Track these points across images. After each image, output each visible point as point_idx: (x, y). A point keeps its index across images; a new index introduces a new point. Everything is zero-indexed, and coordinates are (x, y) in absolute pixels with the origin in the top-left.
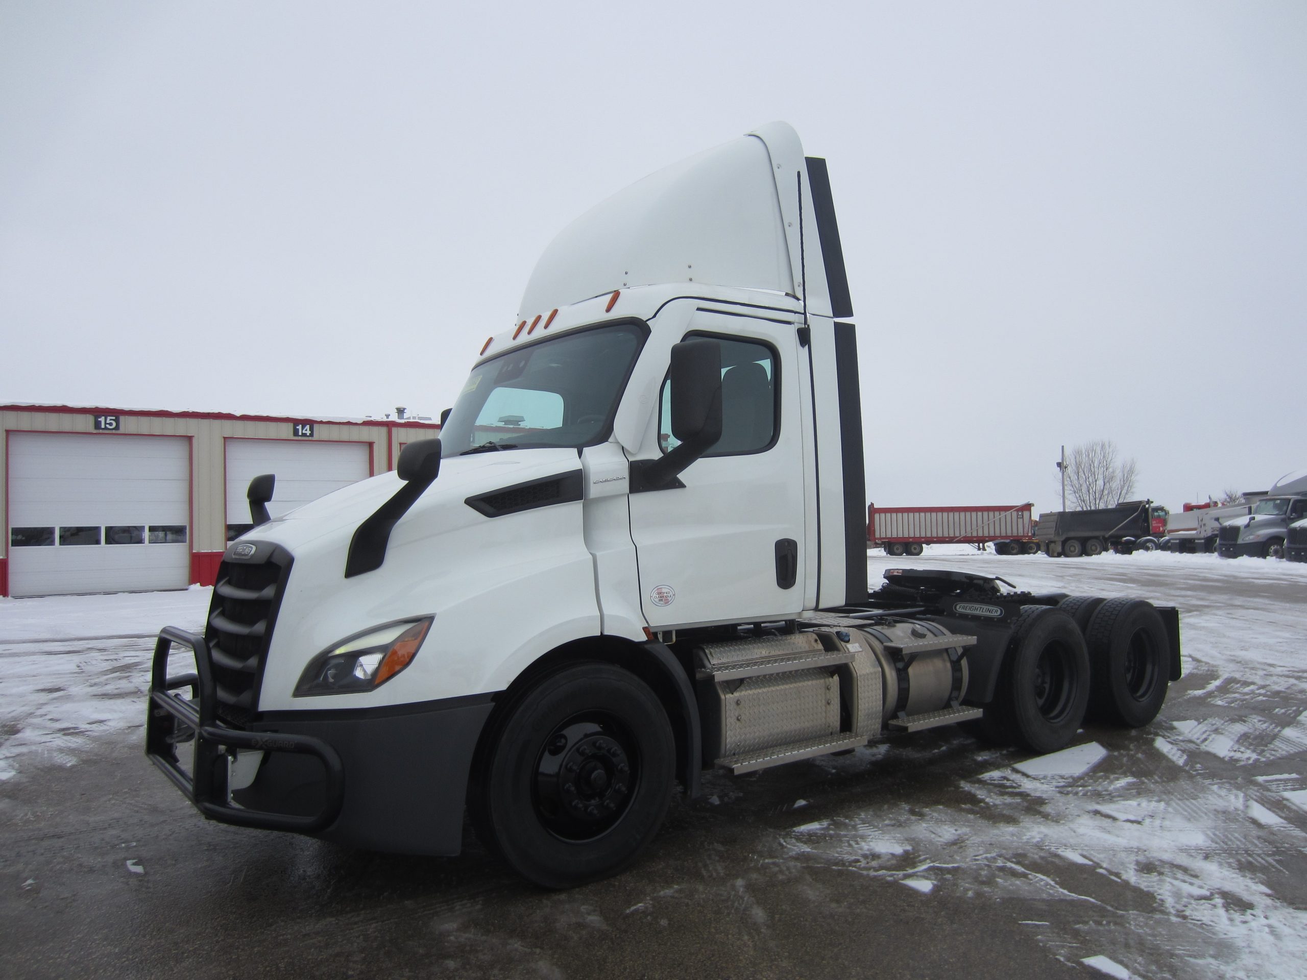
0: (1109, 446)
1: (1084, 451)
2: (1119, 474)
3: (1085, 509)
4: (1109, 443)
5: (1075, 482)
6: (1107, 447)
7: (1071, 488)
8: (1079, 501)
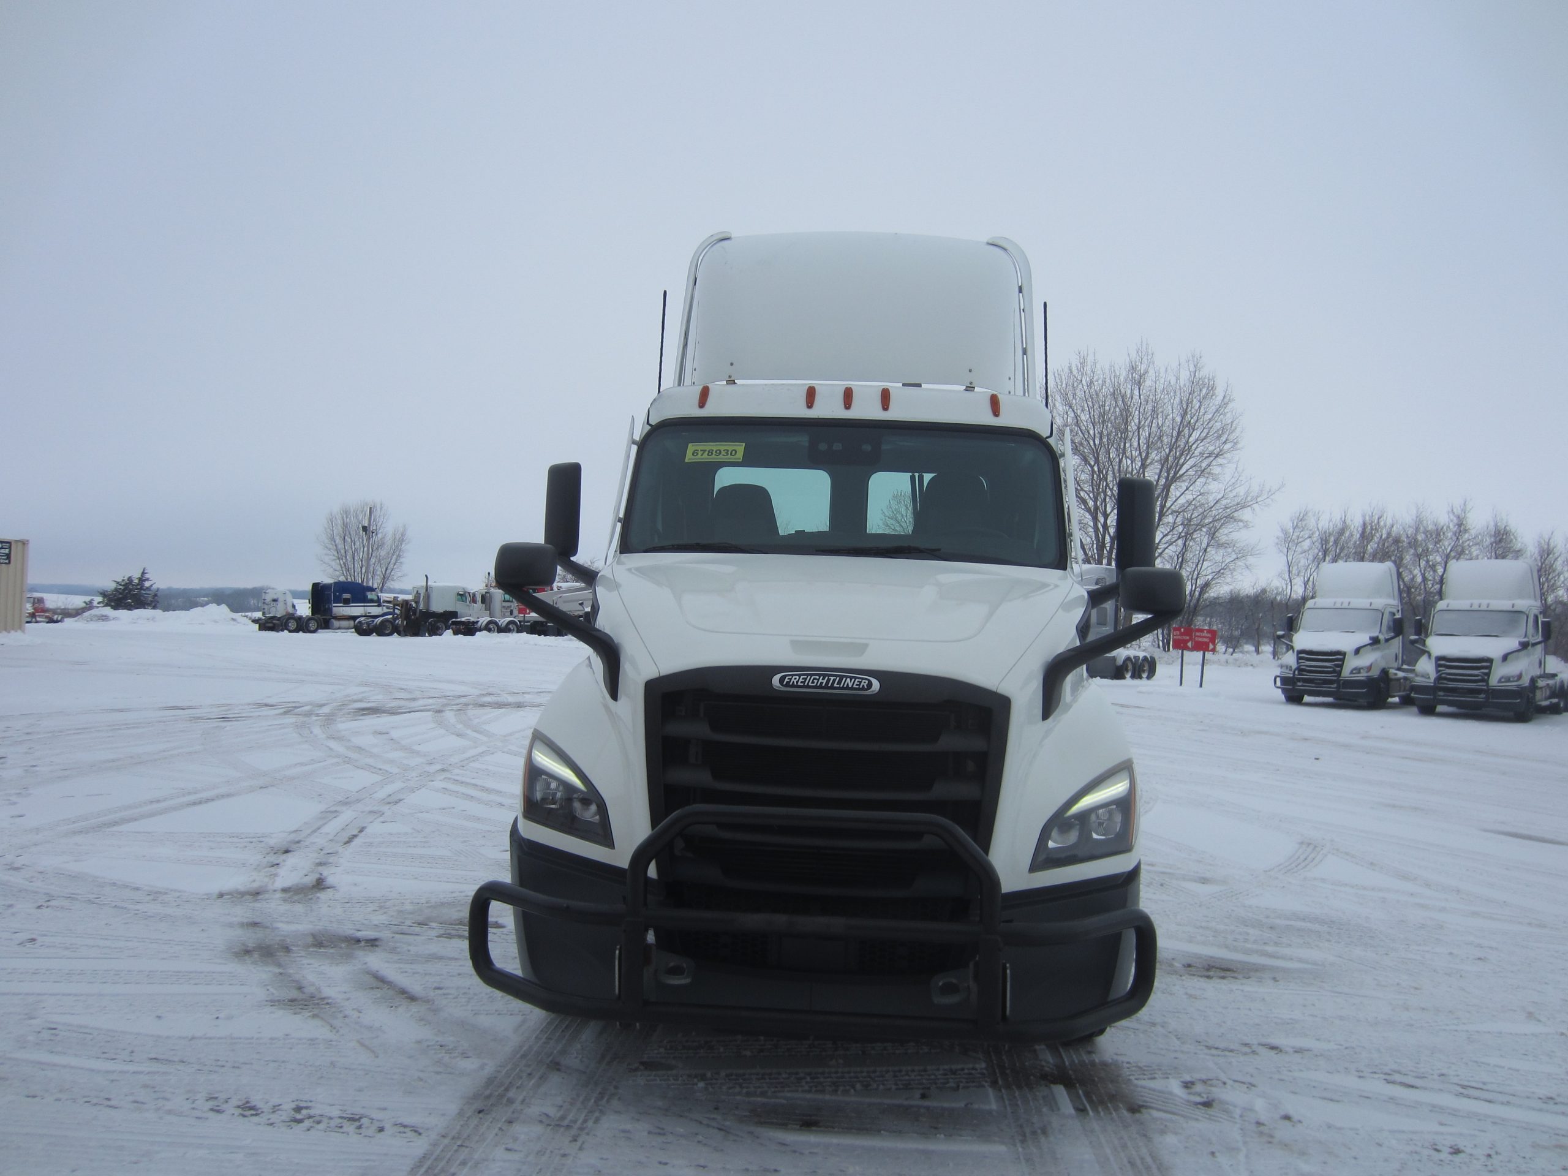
0: (381, 509)
1: (352, 511)
2: (388, 541)
3: (349, 580)
4: (381, 504)
5: (341, 546)
6: (379, 509)
7: (335, 553)
8: (344, 569)
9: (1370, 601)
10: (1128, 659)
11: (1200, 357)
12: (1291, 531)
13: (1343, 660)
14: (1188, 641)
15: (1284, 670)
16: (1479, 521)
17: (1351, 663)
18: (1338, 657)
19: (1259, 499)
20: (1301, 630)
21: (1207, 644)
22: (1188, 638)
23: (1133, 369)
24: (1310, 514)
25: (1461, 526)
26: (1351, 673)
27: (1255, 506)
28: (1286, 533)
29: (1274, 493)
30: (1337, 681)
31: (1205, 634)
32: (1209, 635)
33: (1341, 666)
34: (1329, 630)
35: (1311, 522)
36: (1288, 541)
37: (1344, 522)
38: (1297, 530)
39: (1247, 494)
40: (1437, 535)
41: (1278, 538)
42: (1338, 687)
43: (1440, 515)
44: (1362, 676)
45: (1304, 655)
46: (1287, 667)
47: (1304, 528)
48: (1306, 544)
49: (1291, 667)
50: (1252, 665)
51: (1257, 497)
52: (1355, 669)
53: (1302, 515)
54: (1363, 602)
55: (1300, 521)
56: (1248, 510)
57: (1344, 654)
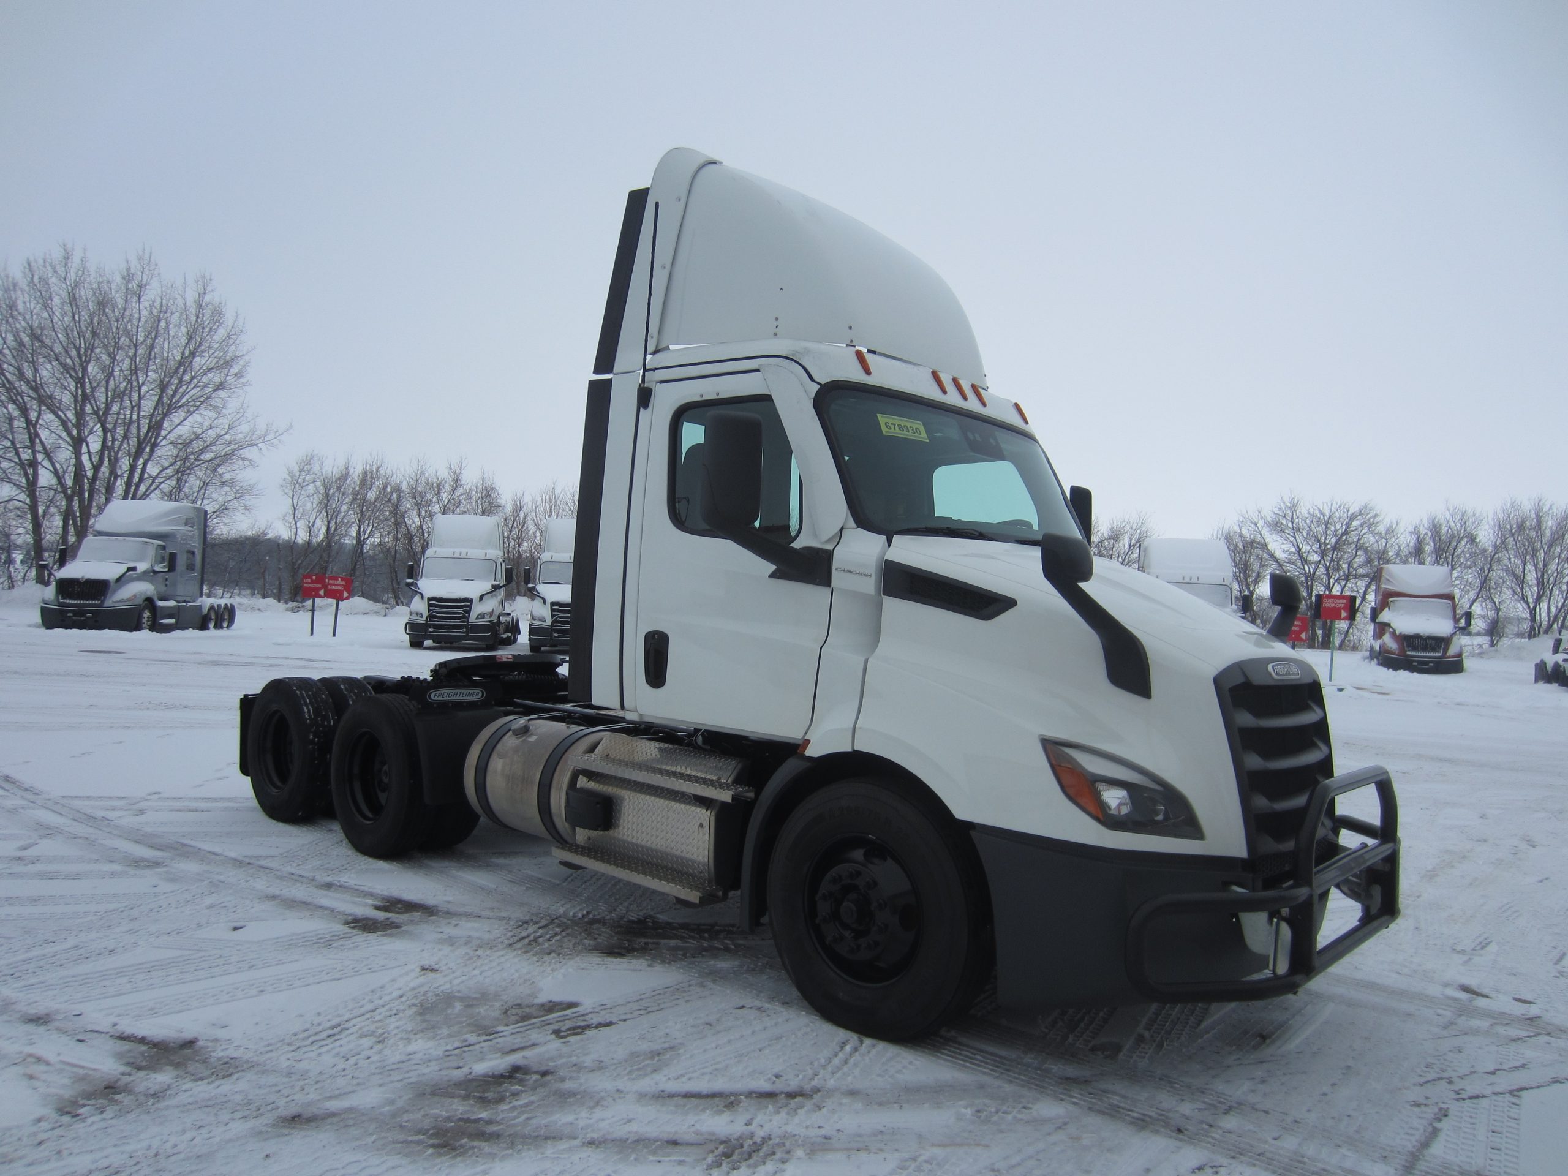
9: (484, 551)
10: (212, 608)
11: (211, 280)
12: (298, 474)
13: (470, 607)
14: (320, 589)
15: (414, 617)
16: (471, 478)
17: (477, 609)
18: (465, 603)
19: (266, 439)
20: (423, 578)
21: (341, 592)
22: (320, 586)
23: (128, 277)
24: (315, 459)
25: (457, 482)
26: (477, 618)
27: (262, 445)
28: (291, 473)
29: (282, 434)
30: (466, 626)
31: (339, 582)
32: (343, 583)
33: (469, 612)
34: (451, 578)
35: (316, 468)
36: (295, 483)
37: (347, 469)
38: (303, 473)
39: (253, 432)
40: (438, 489)
41: (284, 480)
42: (467, 632)
43: (438, 469)
44: (485, 621)
45: (435, 602)
46: (417, 614)
47: (309, 472)
48: (311, 489)
49: (421, 614)
50: (259, 609)
51: (265, 435)
52: (480, 614)
53: (308, 458)
54: (479, 553)
55: (305, 466)
56: (254, 449)
57: (471, 601)
